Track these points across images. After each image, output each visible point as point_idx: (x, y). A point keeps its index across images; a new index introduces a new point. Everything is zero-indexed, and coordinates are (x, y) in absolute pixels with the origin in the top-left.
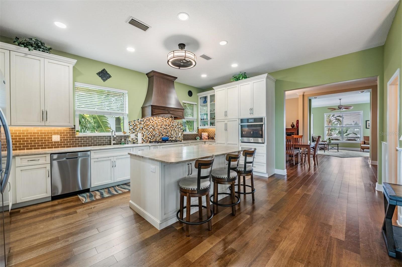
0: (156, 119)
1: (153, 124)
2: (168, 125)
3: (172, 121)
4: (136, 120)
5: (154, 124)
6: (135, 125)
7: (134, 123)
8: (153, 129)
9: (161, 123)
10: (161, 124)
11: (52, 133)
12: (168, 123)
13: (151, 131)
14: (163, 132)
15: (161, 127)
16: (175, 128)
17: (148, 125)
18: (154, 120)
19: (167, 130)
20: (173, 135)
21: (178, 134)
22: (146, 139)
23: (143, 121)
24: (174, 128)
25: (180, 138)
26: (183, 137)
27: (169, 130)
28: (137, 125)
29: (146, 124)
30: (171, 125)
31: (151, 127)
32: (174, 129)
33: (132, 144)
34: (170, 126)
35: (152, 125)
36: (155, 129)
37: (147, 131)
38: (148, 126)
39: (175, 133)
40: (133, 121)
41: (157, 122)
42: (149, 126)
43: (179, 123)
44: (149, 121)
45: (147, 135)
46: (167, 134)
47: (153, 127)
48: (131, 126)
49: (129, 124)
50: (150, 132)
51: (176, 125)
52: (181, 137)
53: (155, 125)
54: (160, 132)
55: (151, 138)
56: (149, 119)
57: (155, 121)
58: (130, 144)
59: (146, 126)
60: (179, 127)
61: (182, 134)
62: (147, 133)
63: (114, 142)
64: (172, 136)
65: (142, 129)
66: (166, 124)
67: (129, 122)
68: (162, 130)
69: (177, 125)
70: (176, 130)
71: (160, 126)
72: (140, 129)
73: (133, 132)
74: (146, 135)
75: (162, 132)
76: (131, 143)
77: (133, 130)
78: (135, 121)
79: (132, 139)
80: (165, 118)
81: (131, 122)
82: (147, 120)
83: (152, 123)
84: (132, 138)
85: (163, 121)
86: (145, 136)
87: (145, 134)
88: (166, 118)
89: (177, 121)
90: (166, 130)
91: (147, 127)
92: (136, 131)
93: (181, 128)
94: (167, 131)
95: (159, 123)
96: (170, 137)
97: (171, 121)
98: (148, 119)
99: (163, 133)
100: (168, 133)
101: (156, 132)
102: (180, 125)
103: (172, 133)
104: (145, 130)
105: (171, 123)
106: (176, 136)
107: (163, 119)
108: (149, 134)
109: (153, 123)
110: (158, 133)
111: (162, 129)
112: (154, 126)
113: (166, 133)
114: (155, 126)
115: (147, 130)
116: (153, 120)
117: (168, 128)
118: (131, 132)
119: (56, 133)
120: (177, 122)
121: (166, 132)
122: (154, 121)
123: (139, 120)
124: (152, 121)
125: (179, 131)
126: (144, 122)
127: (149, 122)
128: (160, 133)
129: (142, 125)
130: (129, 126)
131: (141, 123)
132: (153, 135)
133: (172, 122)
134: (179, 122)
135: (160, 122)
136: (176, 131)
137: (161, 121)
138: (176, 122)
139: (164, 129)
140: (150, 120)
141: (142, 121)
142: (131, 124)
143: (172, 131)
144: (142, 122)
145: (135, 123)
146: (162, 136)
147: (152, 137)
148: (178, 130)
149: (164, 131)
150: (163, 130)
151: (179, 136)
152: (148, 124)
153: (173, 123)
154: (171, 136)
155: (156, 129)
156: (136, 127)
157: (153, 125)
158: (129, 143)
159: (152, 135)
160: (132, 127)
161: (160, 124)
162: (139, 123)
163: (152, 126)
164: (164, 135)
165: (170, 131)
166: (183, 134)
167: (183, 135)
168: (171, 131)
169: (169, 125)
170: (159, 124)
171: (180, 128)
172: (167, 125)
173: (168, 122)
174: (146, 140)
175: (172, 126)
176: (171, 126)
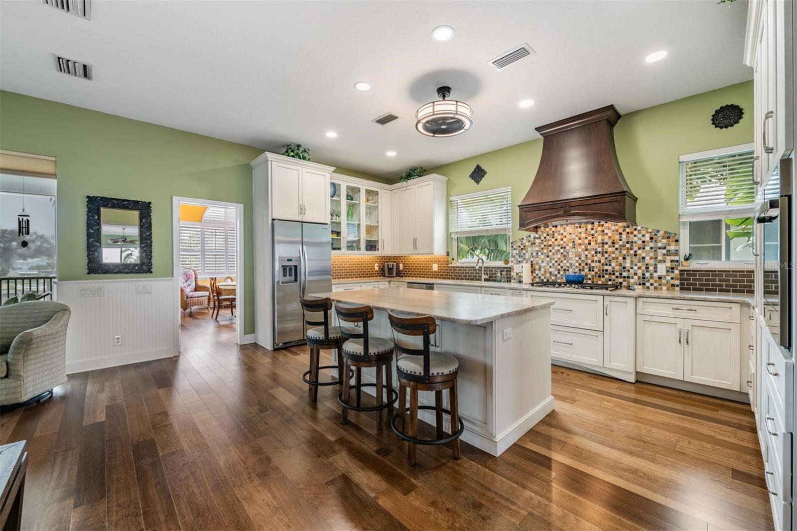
0: (571, 231)
1: (562, 242)
2: (610, 243)
3: (628, 230)
4: (525, 238)
5: (564, 242)
6: (522, 247)
7: (520, 245)
8: (562, 254)
9: (586, 238)
10: (586, 241)
11: (432, 261)
12: (610, 237)
13: (556, 259)
14: (593, 261)
15: (587, 250)
16: (639, 249)
17: (550, 245)
18: (565, 234)
19: (606, 255)
20: (632, 271)
21: (651, 268)
22: (546, 275)
23: (540, 238)
24: (636, 248)
25: (664, 281)
26: (681, 279)
27: (613, 255)
28: (526, 248)
29: (545, 243)
30: (621, 243)
31: (558, 251)
32: (635, 252)
33: (517, 283)
34: (617, 246)
35: (559, 245)
36: (568, 253)
37: (548, 259)
38: (550, 248)
39: (639, 265)
40: (518, 241)
41: (574, 236)
42: (553, 248)
43: (662, 233)
44: (553, 237)
45: (548, 267)
46: (606, 267)
47: (562, 251)
48: (515, 249)
49: (512, 247)
50: (556, 262)
51: (644, 242)
52: (668, 278)
53: (567, 245)
54: (583, 261)
55: (556, 275)
56: (553, 232)
57: (568, 237)
58: (514, 283)
59: (546, 247)
60: (660, 245)
61: (672, 268)
62: (548, 264)
63: (486, 277)
64: (625, 274)
65: (537, 254)
66: (603, 240)
67: (512, 243)
68: (589, 256)
69: (647, 238)
70: (643, 255)
71: (583, 247)
72: (532, 254)
73: (519, 262)
74: (544, 267)
75: (589, 261)
76: (515, 281)
77: (519, 257)
78: (523, 239)
79: (517, 274)
80: (599, 226)
81: (516, 241)
82: (548, 235)
83: (559, 240)
84: (518, 272)
85: (593, 232)
86: (542, 269)
87: (542, 264)
88: (603, 225)
89: (647, 229)
90: (603, 255)
91: (548, 251)
92: (524, 259)
93: (668, 248)
94: (606, 258)
95: (580, 239)
96: (617, 274)
97: (624, 230)
98: (551, 232)
99: (593, 264)
100: (610, 265)
101: (570, 262)
102: (664, 241)
103: (628, 264)
104: (542, 256)
105: (624, 236)
106: (644, 275)
107: (592, 229)
108: (553, 264)
109: (562, 240)
110: (577, 264)
111: (589, 253)
112: (565, 248)
113: (603, 265)
114: (567, 248)
115: (548, 256)
116: (562, 234)
117: (610, 249)
118: (515, 262)
119: (435, 262)
120: (650, 230)
121: (603, 261)
122: (565, 237)
123: (530, 236)
124: (559, 237)
125: (656, 258)
126: (542, 240)
127: (553, 240)
128: (583, 264)
129: (537, 246)
130: (512, 250)
131: (534, 244)
132: (562, 267)
133: (628, 233)
134: (658, 231)
135: (583, 235)
136: (644, 258)
137: (585, 233)
138: (643, 232)
139: (596, 253)
140: (556, 235)
141: (537, 238)
142: (514, 247)
143: (624, 258)
144: (537, 241)
145: (522, 244)
146: (590, 270)
147: (559, 273)
148: (652, 255)
149: (596, 258)
150: (593, 256)
151: (655, 275)
152: (550, 243)
153: (631, 236)
154: (621, 274)
155: (570, 253)
156: (524, 252)
157: (562, 244)
158: (512, 281)
159: (559, 267)
160: (517, 252)
161: (582, 241)
162: (530, 243)
163: (559, 248)
164: (596, 270)
165: (617, 258)
166: (680, 268)
167: (680, 271)
168: (621, 258)
169: (613, 243)
170: (580, 242)
171: (665, 248)
172: (607, 243)
173: (610, 234)
174: (545, 278)
175: (628, 246)
176: (620, 246)
